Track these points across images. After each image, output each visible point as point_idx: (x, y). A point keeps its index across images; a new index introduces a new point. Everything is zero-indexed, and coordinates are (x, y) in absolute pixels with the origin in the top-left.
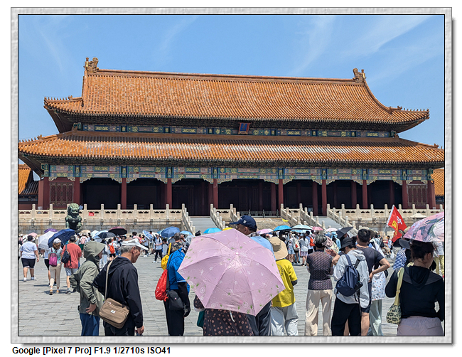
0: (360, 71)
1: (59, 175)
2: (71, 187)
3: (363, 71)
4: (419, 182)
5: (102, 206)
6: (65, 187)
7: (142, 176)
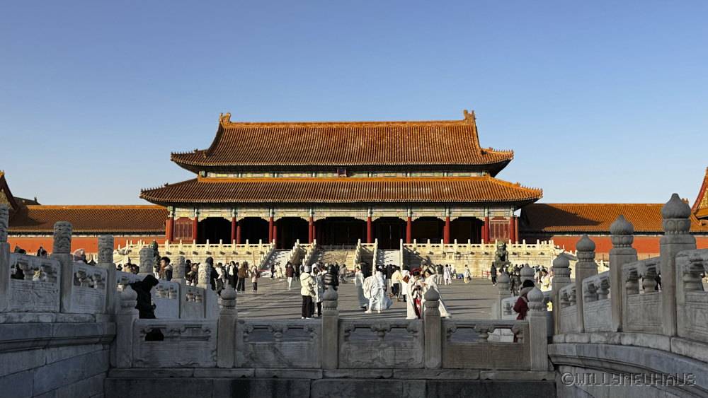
0: (470, 112)
1: (182, 216)
2: (190, 226)
3: (473, 112)
4: (502, 218)
5: (208, 241)
6: (186, 226)
7: (249, 216)
